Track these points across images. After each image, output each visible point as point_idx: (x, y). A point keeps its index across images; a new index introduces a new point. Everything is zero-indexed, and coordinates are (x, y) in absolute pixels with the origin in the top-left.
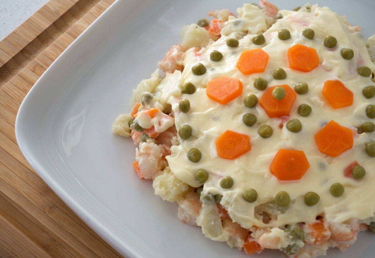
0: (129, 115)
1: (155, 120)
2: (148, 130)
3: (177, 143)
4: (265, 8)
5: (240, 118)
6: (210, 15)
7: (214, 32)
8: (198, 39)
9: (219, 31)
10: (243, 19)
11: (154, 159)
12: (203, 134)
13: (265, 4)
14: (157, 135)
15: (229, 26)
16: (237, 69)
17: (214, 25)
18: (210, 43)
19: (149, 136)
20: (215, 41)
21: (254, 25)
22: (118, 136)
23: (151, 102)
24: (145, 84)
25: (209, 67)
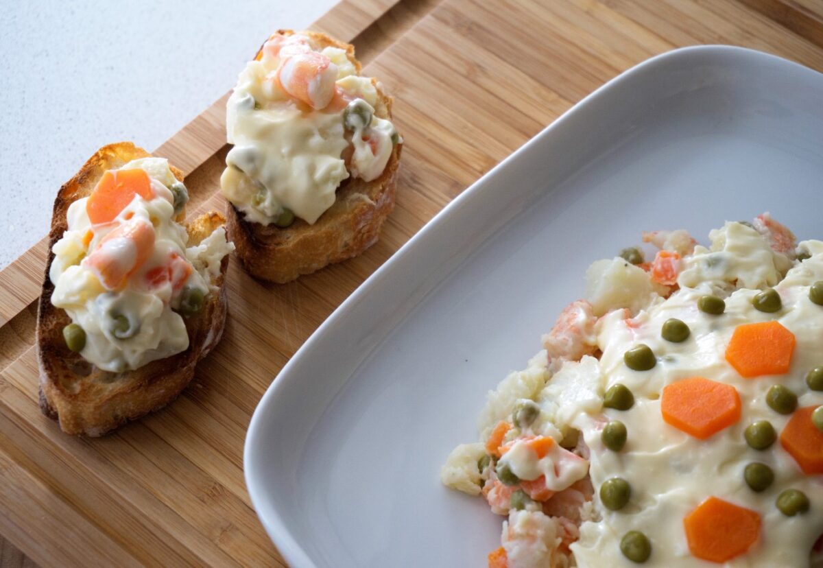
0: (481, 446)
1: (545, 464)
2: (529, 484)
3: (593, 515)
4: (769, 234)
5: (737, 472)
6: (647, 241)
7: (664, 279)
8: (627, 290)
9: (675, 276)
10: (725, 253)
11: (544, 548)
12: (655, 502)
13: (768, 223)
14: (549, 497)
15: (696, 265)
16: (726, 362)
17: (663, 263)
18: (654, 300)
19: (532, 497)
20: (666, 297)
21: (749, 267)
22: (455, 490)
23: (535, 422)
24: (520, 382)
25: (662, 353)
